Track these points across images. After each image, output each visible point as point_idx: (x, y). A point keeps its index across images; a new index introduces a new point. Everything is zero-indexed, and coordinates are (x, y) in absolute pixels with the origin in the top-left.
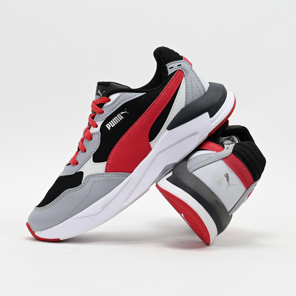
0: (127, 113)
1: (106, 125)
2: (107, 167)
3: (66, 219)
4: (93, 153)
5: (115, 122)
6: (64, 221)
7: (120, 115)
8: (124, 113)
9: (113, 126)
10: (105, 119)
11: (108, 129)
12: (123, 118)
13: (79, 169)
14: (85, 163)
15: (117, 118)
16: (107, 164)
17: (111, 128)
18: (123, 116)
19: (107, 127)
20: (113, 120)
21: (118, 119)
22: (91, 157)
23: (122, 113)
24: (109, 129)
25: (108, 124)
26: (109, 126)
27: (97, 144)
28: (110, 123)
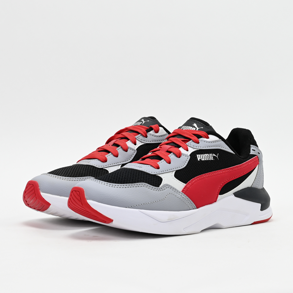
0: (217, 157)
1: (197, 155)
2: (184, 188)
3: (131, 207)
4: (177, 169)
5: (205, 158)
6: (129, 208)
7: (212, 156)
8: (215, 156)
9: (202, 159)
10: (198, 150)
11: (197, 159)
12: (213, 159)
13: (159, 174)
14: (167, 172)
15: (208, 156)
16: (186, 187)
17: (200, 160)
18: (213, 158)
19: (198, 157)
20: (205, 155)
21: (209, 158)
22: (174, 171)
23: (214, 155)
24: (199, 160)
25: (199, 155)
26: (200, 157)
27: (184, 164)
28: (201, 155)
